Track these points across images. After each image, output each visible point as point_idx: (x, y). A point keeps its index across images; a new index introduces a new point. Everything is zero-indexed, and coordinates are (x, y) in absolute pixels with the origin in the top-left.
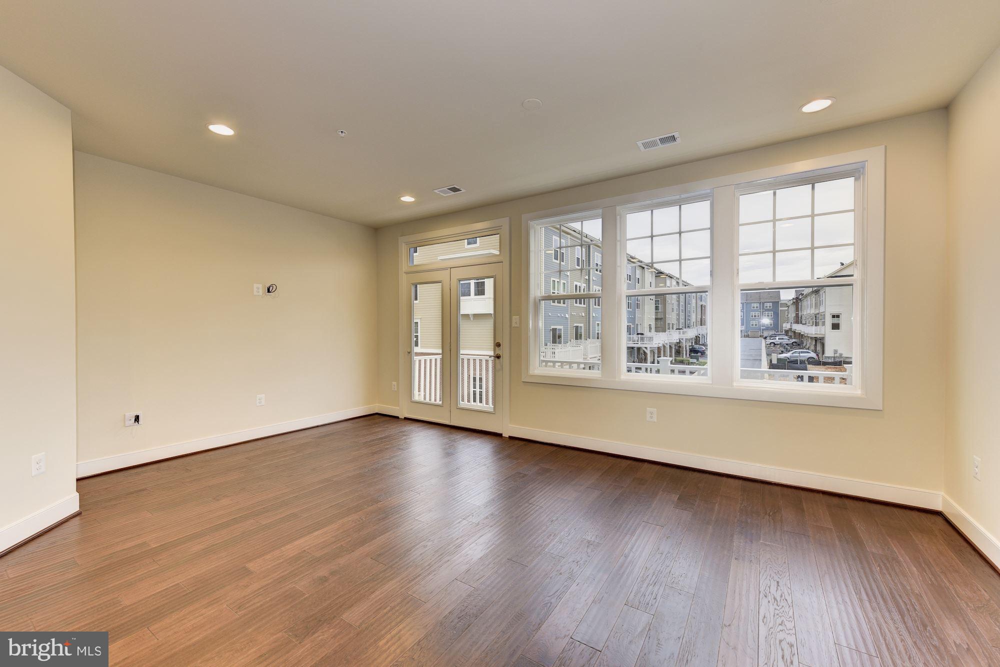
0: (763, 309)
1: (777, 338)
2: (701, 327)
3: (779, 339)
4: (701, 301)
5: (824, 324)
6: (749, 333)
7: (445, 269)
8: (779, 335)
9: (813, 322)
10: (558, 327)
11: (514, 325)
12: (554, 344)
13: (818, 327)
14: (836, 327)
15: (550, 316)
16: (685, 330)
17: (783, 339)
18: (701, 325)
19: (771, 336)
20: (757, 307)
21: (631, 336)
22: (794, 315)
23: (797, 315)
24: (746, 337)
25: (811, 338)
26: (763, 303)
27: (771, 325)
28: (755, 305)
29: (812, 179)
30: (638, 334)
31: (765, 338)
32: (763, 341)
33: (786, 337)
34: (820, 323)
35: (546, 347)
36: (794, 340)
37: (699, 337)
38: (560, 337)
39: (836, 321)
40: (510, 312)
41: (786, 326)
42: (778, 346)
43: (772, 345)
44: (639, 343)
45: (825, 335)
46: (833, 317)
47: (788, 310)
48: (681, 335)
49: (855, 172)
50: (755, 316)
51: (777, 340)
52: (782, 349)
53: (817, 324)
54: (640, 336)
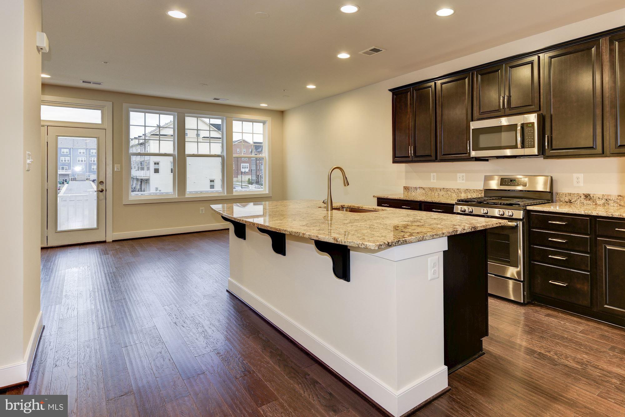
0: (89, 154)
5: (148, 169)
9: (138, 168)
13: (144, 171)
14: (157, 171)
20: (83, 153)
24: (74, 180)
25: (137, 180)
26: (90, 150)
28: (82, 151)
34: (146, 168)
39: (157, 166)
45: (149, 177)
46: (155, 164)
50: (82, 161)
53: (142, 169)
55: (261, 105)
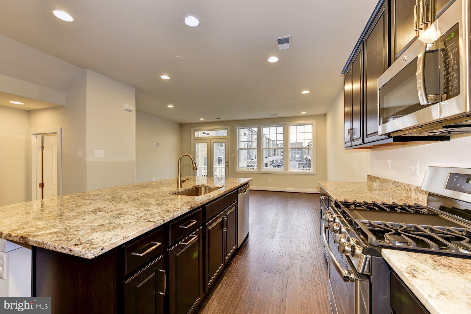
1: (302, 161)
2: (274, 157)
3: (303, 161)
4: (274, 146)
6: (292, 159)
7: (209, 139)
8: (303, 160)
10: (221, 157)
11: (232, 156)
12: (219, 164)
15: (217, 152)
16: (268, 158)
17: (304, 161)
18: (275, 156)
19: (300, 161)
21: (248, 160)
22: (308, 152)
23: (309, 152)
27: (300, 156)
29: (304, 125)
30: (251, 160)
31: (298, 161)
32: (297, 162)
33: (305, 161)
35: (216, 165)
36: (308, 162)
37: (274, 161)
38: (221, 161)
40: (231, 153)
41: (305, 156)
42: (302, 164)
43: (300, 164)
44: (252, 163)
47: (306, 150)
48: (267, 160)
49: (312, 124)
51: (302, 162)
52: (304, 165)
54: (252, 160)
55: (302, 113)
